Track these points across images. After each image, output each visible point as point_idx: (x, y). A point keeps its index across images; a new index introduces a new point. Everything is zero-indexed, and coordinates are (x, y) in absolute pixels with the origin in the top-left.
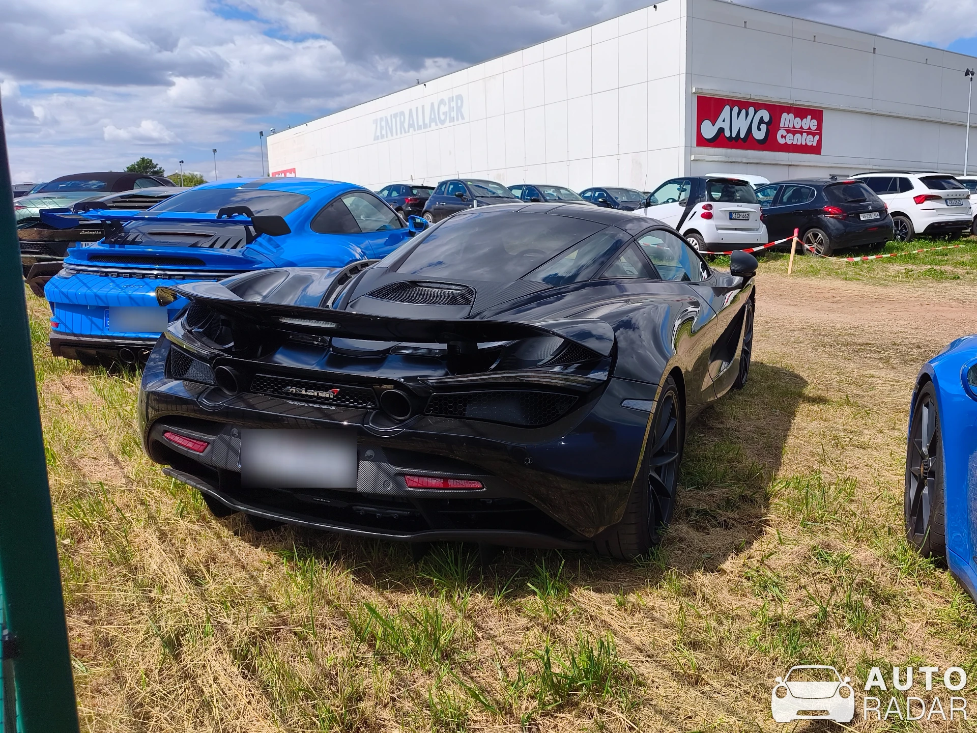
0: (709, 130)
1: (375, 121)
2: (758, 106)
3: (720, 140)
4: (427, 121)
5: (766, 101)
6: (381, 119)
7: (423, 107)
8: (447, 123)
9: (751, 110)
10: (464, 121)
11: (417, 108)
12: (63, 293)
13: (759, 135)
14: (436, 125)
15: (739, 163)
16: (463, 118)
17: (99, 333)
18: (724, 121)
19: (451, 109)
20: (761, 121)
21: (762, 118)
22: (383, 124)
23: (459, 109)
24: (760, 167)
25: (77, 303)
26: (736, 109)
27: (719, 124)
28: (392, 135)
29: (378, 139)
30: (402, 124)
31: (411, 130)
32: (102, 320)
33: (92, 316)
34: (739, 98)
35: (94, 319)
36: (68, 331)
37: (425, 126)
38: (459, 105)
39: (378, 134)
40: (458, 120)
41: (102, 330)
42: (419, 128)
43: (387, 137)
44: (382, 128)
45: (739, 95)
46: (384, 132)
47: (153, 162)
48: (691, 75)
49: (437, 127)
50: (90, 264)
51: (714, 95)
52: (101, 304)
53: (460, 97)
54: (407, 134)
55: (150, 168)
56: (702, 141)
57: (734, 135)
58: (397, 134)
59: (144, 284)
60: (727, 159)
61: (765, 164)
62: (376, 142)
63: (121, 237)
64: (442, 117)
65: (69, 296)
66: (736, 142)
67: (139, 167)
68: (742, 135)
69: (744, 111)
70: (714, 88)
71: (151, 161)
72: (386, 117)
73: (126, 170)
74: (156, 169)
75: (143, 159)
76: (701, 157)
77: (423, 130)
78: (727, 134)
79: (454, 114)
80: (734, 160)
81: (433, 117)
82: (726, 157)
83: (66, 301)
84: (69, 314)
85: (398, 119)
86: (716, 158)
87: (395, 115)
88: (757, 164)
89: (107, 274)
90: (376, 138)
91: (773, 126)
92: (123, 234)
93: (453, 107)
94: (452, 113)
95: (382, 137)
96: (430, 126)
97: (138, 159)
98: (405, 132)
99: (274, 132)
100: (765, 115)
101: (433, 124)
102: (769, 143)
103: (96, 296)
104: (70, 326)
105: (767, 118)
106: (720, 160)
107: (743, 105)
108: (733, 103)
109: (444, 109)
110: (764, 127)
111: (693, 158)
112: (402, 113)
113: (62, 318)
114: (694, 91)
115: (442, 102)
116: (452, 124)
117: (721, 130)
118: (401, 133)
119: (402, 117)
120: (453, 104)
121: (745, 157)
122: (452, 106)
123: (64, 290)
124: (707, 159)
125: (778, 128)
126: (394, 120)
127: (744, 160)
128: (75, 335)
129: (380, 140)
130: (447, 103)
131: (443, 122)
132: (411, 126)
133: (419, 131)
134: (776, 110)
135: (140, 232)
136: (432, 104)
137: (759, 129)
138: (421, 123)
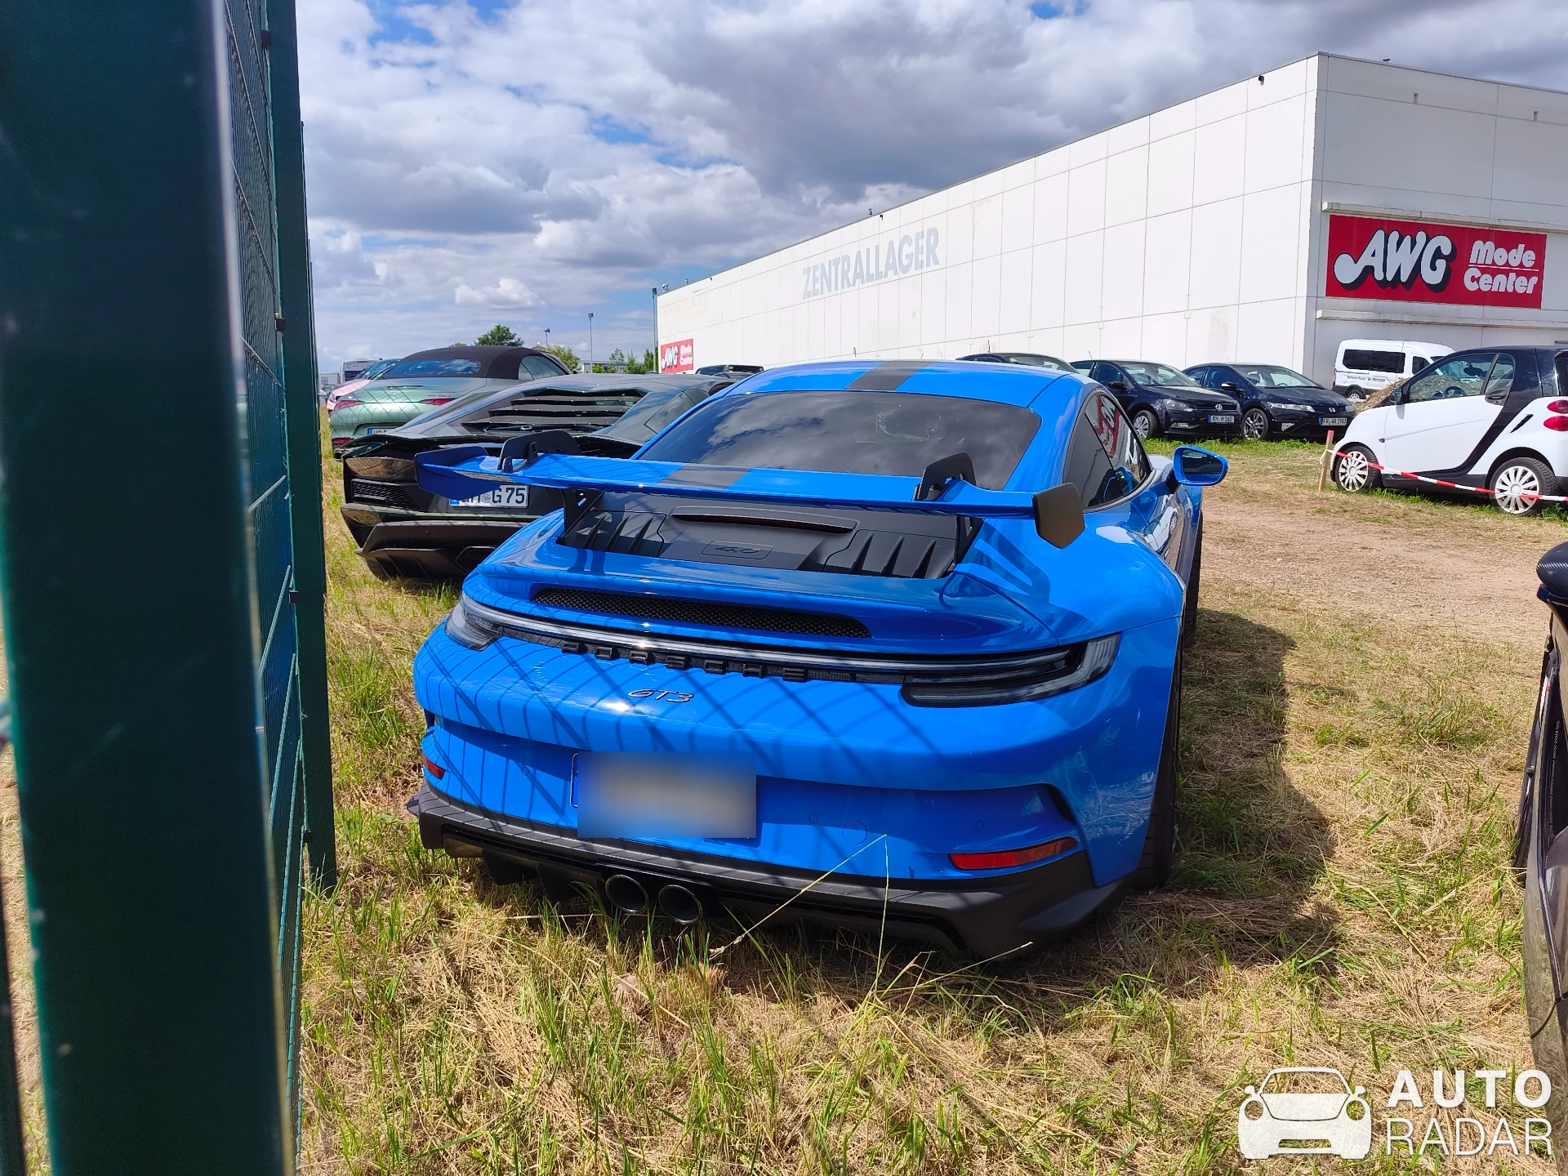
0: (1346, 269)
1: (807, 271)
2: (1432, 230)
3: (1366, 287)
4: (882, 268)
5: (1447, 221)
6: (816, 268)
7: (877, 247)
8: (912, 271)
9: (1421, 237)
10: (937, 267)
11: (868, 250)
12: (464, 696)
13: (1433, 277)
14: (896, 273)
15: (1397, 322)
16: (936, 262)
17: (552, 818)
18: (1373, 255)
19: (919, 250)
20: (1438, 254)
21: (1439, 249)
22: (818, 274)
23: (931, 249)
24: (1433, 330)
25: (498, 729)
26: (1395, 236)
27: (1366, 259)
28: (830, 291)
29: (809, 296)
30: (845, 273)
31: (858, 281)
32: (561, 781)
33: (535, 767)
34: (1402, 217)
35: (543, 777)
36: (467, 799)
37: (879, 275)
38: (932, 243)
39: (810, 288)
40: (928, 265)
41: (561, 811)
42: (870, 278)
43: (822, 293)
44: (815, 281)
45: (1401, 213)
46: (818, 286)
47: (510, 331)
48: (1320, 182)
49: (897, 277)
50: (537, 612)
51: (1357, 213)
52: (567, 741)
53: (933, 232)
54: (852, 288)
55: (507, 339)
56: (1335, 288)
57: (1390, 278)
58: (836, 289)
59: (692, 689)
60: (1375, 317)
61: (1442, 324)
62: (807, 300)
63: (602, 524)
64: (905, 262)
65: (479, 706)
66: (1393, 289)
67: (493, 338)
68: (1404, 278)
69: (1408, 239)
70: (1359, 202)
71: (508, 330)
72: (823, 265)
73: (478, 341)
74: (513, 341)
75: (498, 327)
76: (1333, 314)
77: (875, 282)
78: (1379, 276)
79: (923, 257)
80: (1388, 317)
81: (891, 262)
82: (1375, 312)
83: (470, 720)
84: (474, 751)
85: (840, 267)
86: (1358, 315)
87: (836, 262)
88: (1428, 324)
89: (582, 646)
90: (807, 295)
91: (1457, 262)
92: (608, 517)
93: (922, 247)
94: (920, 256)
95: (815, 292)
96: (886, 276)
97: (492, 327)
98: (849, 286)
99: (667, 289)
100: (1445, 244)
101: (891, 273)
102: (1450, 290)
103: (556, 715)
104: (474, 785)
105: (1447, 250)
106: (1365, 317)
107: (1407, 229)
108: (1389, 226)
109: (908, 249)
110: (1441, 264)
111: (1319, 314)
112: (847, 258)
113: (456, 760)
114: (1325, 207)
115: (906, 240)
116: (919, 271)
117: (1369, 270)
118: (843, 287)
119: (846, 263)
120: (923, 243)
121: (1408, 313)
122: (920, 244)
123: (469, 687)
124: (1342, 317)
125: (1466, 266)
126: (833, 268)
127: (1407, 318)
128: (486, 812)
129: (812, 298)
130: (914, 243)
131: (905, 269)
132: (857, 276)
133: (870, 284)
134: (1463, 237)
135: (651, 512)
136: (891, 244)
137: (1433, 267)
138: (873, 271)
